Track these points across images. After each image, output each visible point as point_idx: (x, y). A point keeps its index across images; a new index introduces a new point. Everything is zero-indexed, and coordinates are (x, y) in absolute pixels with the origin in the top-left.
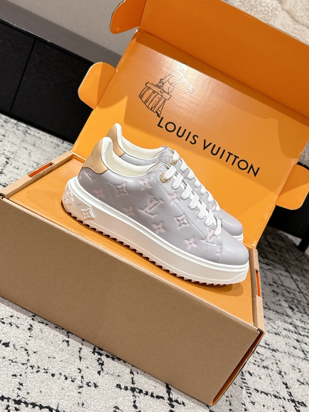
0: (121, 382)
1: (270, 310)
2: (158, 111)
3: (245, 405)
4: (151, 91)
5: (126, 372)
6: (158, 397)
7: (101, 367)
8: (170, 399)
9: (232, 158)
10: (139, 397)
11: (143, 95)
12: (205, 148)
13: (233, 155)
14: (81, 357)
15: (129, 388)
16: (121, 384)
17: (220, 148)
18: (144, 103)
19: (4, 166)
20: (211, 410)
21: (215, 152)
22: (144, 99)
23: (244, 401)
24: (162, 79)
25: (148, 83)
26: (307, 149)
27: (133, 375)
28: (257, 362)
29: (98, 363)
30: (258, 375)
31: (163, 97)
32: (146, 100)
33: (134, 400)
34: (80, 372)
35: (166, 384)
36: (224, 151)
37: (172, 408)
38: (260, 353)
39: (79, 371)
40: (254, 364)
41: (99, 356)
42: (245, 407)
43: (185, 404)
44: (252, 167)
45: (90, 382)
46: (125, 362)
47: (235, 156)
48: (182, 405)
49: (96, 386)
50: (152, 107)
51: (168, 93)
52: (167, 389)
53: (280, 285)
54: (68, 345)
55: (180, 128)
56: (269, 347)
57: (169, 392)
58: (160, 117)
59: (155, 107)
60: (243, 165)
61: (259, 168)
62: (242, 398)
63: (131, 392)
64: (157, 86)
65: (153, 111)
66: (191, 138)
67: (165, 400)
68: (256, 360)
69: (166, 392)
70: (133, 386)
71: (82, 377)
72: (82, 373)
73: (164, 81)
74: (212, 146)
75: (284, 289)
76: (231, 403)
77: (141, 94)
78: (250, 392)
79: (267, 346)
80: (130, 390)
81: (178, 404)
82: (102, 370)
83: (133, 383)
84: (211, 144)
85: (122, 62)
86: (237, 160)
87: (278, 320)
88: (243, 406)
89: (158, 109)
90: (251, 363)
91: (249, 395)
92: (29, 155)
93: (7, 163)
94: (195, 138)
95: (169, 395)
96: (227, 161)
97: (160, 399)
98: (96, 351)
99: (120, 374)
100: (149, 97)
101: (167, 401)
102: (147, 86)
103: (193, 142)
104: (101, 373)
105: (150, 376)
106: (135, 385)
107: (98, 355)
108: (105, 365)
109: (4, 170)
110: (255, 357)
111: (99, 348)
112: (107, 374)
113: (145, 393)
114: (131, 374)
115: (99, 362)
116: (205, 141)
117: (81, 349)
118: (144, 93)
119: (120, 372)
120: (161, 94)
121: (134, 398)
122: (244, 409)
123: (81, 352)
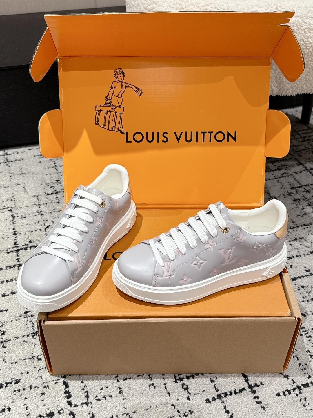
0: (208, 396)
1: (298, 227)
2: (120, 129)
3: (309, 352)
4: (103, 113)
5: (208, 384)
6: (241, 391)
7: (188, 391)
8: (250, 387)
9: (207, 136)
10: (226, 401)
11: (98, 121)
12: (178, 140)
13: (207, 132)
14: (169, 392)
15: (216, 397)
16: (209, 398)
17: (192, 133)
18: (104, 128)
19: (13, 224)
20: (285, 375)
21: (189, 139)
22: (101, 124)
23: (307, 348)
24: (107, 96)
25: (97, 106)
26: (272, 84)
27: (214, 382)
28: (305, 298)
29: (183, 390)
30: (310, 312)
31: (117, 113)
32: (104, 124)
33: (224, 406)
34: (175, 408)
35: (242, 373)
36: (197, 133)
37: (254, 394)
38: (304, 286)
39: (173, 407)
40: (303, 301)
41: (182, 382)
42: (310, 354)
43: (263, 383)
44: (229, 134)
45: (185, 412)
46: (203, 374)
47: (208, 132)
48: (261, 386)
49: (191, 412)
50: (112, 127)
51: (120, 107)
52: (244, 378)
53: (298, 188)
54: (155, 387)
55: (147, 133)
56: (310, 273)
57: (247, 381)
58: (124, 133)
59: (115, 126)
60: (220, 137)
61: (236, 132)
62: (304, 346)
63: (218, 400)
64: (106, 105)
65: (115, 131)
66: (162, 138)
67: (247, 390)
68: (304, 296)
69: (245, 382)
70: (218, 393)
71: (178, 411)
72: (176, 407)
73: (110, 96)
74: (184, 134)
75: (304, 190)
76: (298, 357)
77: (96, 121)
78: (309, 335)
79: (308, 273)
80: (217, 398)
81: (258, 387)
82: (190, 394)
83: (217, 390)
84: (182, 133)
85: (62, 99)
86: (213, 135)
87: (309, 235)
88: (309, 353)
89: (119, 127)
90: (300, 302)
91: (310, 338)
92: (25, 191)
93: (13, 216)
94: (165, 135)
95: (248, 383)
96: (204, 141)
97: (243, 392)
98: (177, 378)
99: (204, 389)
100: (105, 120)
101: (249, 390)
102: (97, 110)
103: (165, 140)
104: (190, 398)
105: (226, 374)
106: (219, 391)
107: (180, 381)
108: (189, 388)
109: (15, 228)
110: (302, 294)
111: (178, 374)
112: (195, 395)
113: (229, 393)
114: (212, 383)
115: (184, 387)
116: (175, 133)
117: (165, 384)
118: (98, 119)
119: (203, 387)
120: (114, 111)
121: (223, 404)
122: (310, 356)
123: (167, 388)
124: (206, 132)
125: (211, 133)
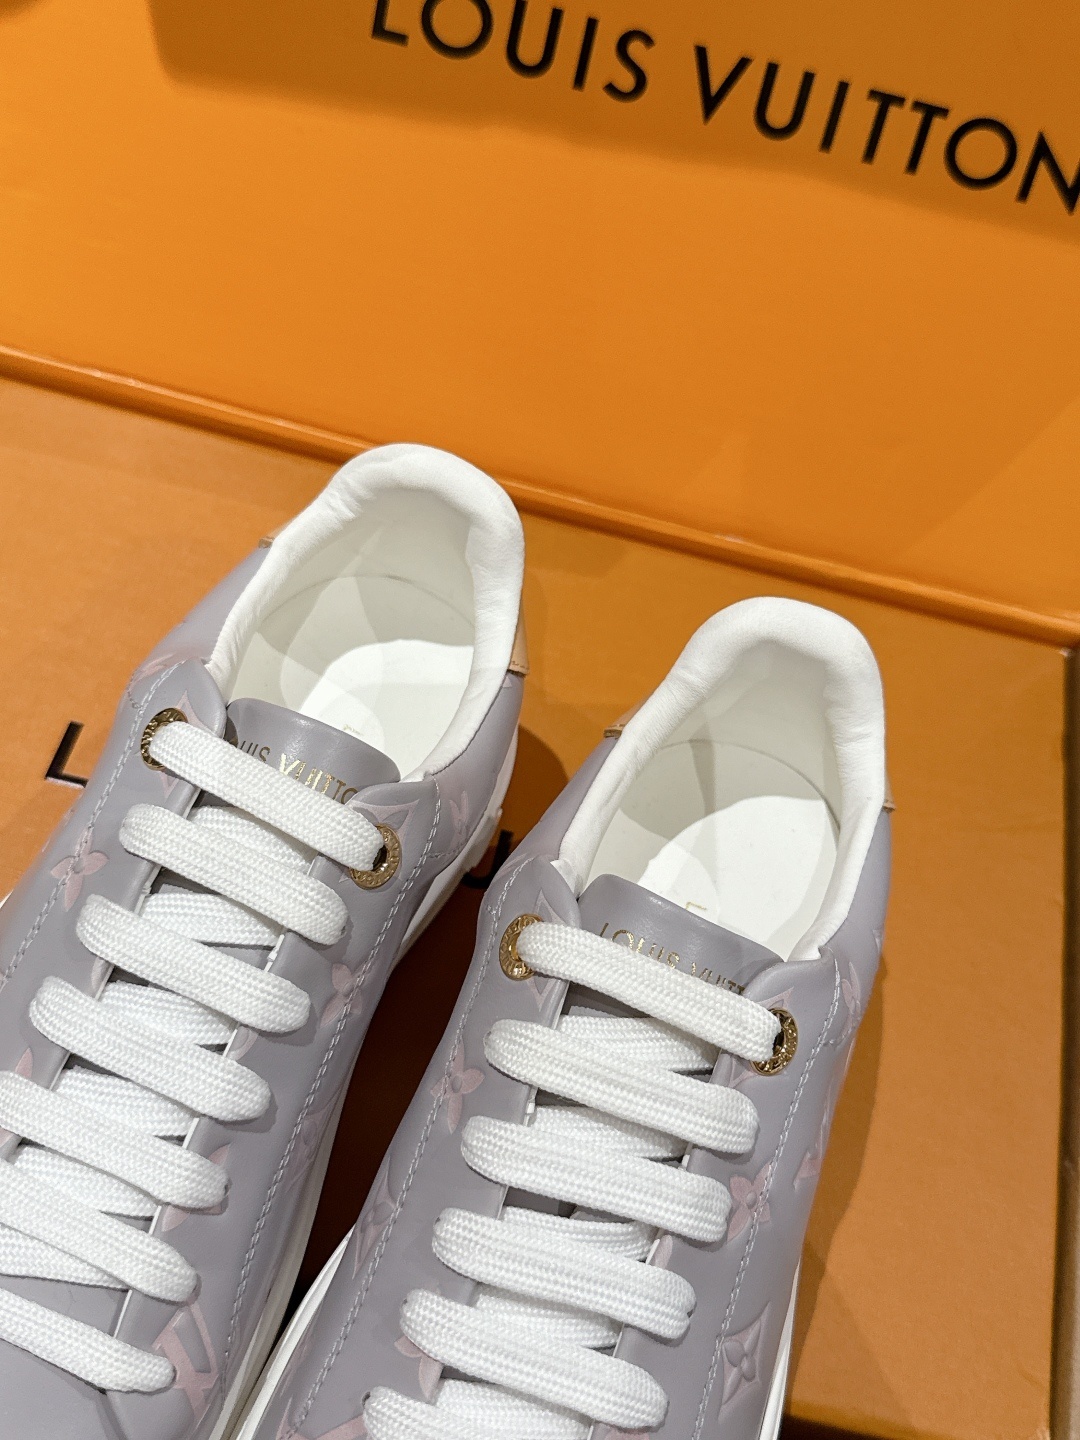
9: (902, 124)
12: (710, 103)
13: (909, 104)
17: (808, 79)
21: (779, 112)
36: (843, 88)
44: (1042, 150)
47: (918, 105)
55: (521, 7)
60: (982, 153)
66: (605, 65)
74: (753, 77)
84: (743, 64)
86: (941, 130)
94: (635, 48)
96: (869, 156)
103: (626, 82)
116: (701, 53)
124: (900, 101)
125: (930, 112)
